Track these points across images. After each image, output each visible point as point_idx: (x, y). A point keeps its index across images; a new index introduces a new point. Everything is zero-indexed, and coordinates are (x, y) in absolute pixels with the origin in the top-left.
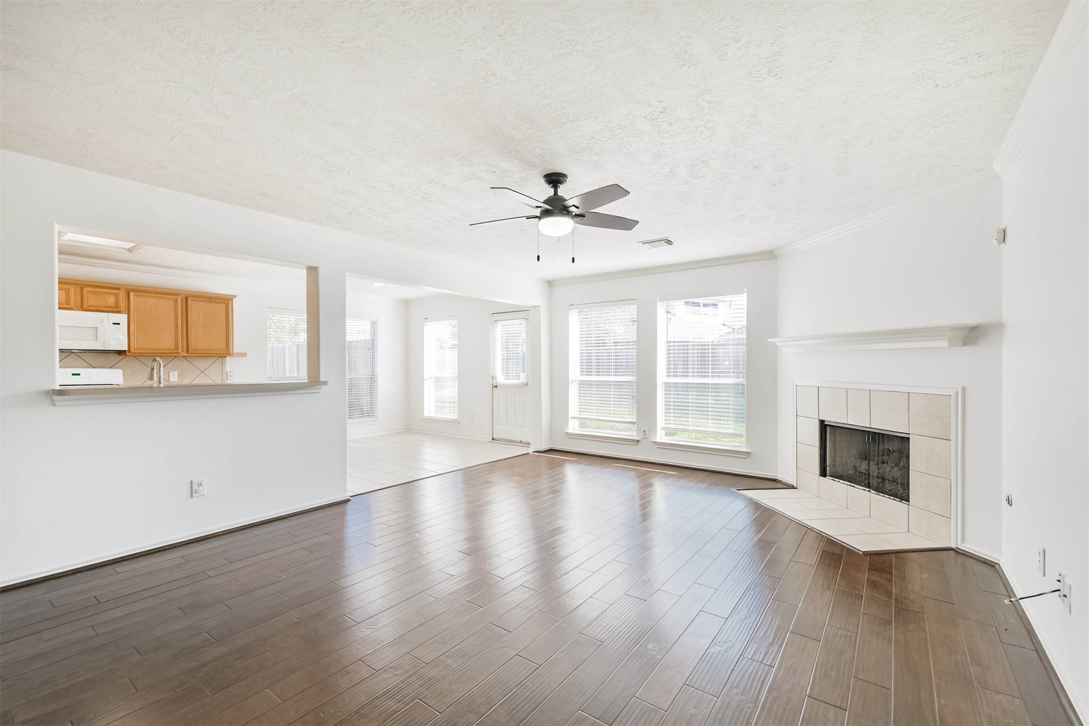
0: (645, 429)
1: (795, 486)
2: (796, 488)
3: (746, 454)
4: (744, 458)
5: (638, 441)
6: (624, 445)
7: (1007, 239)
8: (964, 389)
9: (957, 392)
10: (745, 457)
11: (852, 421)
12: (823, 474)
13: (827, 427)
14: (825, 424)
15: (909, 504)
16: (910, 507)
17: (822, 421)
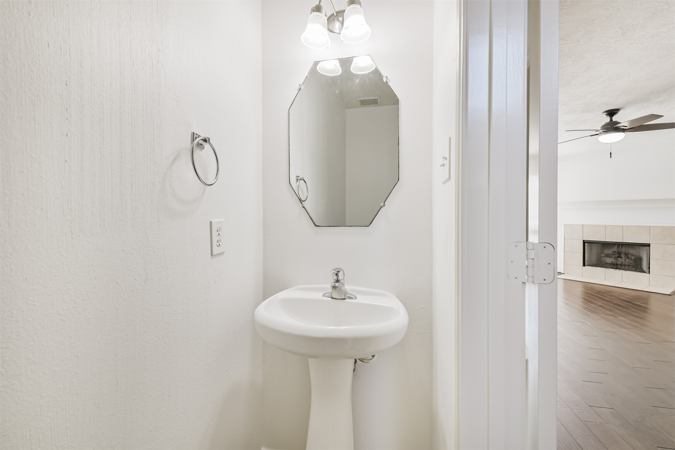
1: (563, 272)
11: (608, 239)
12: (584, 265)
13: (586, 243)
14: (584, 242)
15: (649, 273)
16: (650, 275)
17: (584, 241)
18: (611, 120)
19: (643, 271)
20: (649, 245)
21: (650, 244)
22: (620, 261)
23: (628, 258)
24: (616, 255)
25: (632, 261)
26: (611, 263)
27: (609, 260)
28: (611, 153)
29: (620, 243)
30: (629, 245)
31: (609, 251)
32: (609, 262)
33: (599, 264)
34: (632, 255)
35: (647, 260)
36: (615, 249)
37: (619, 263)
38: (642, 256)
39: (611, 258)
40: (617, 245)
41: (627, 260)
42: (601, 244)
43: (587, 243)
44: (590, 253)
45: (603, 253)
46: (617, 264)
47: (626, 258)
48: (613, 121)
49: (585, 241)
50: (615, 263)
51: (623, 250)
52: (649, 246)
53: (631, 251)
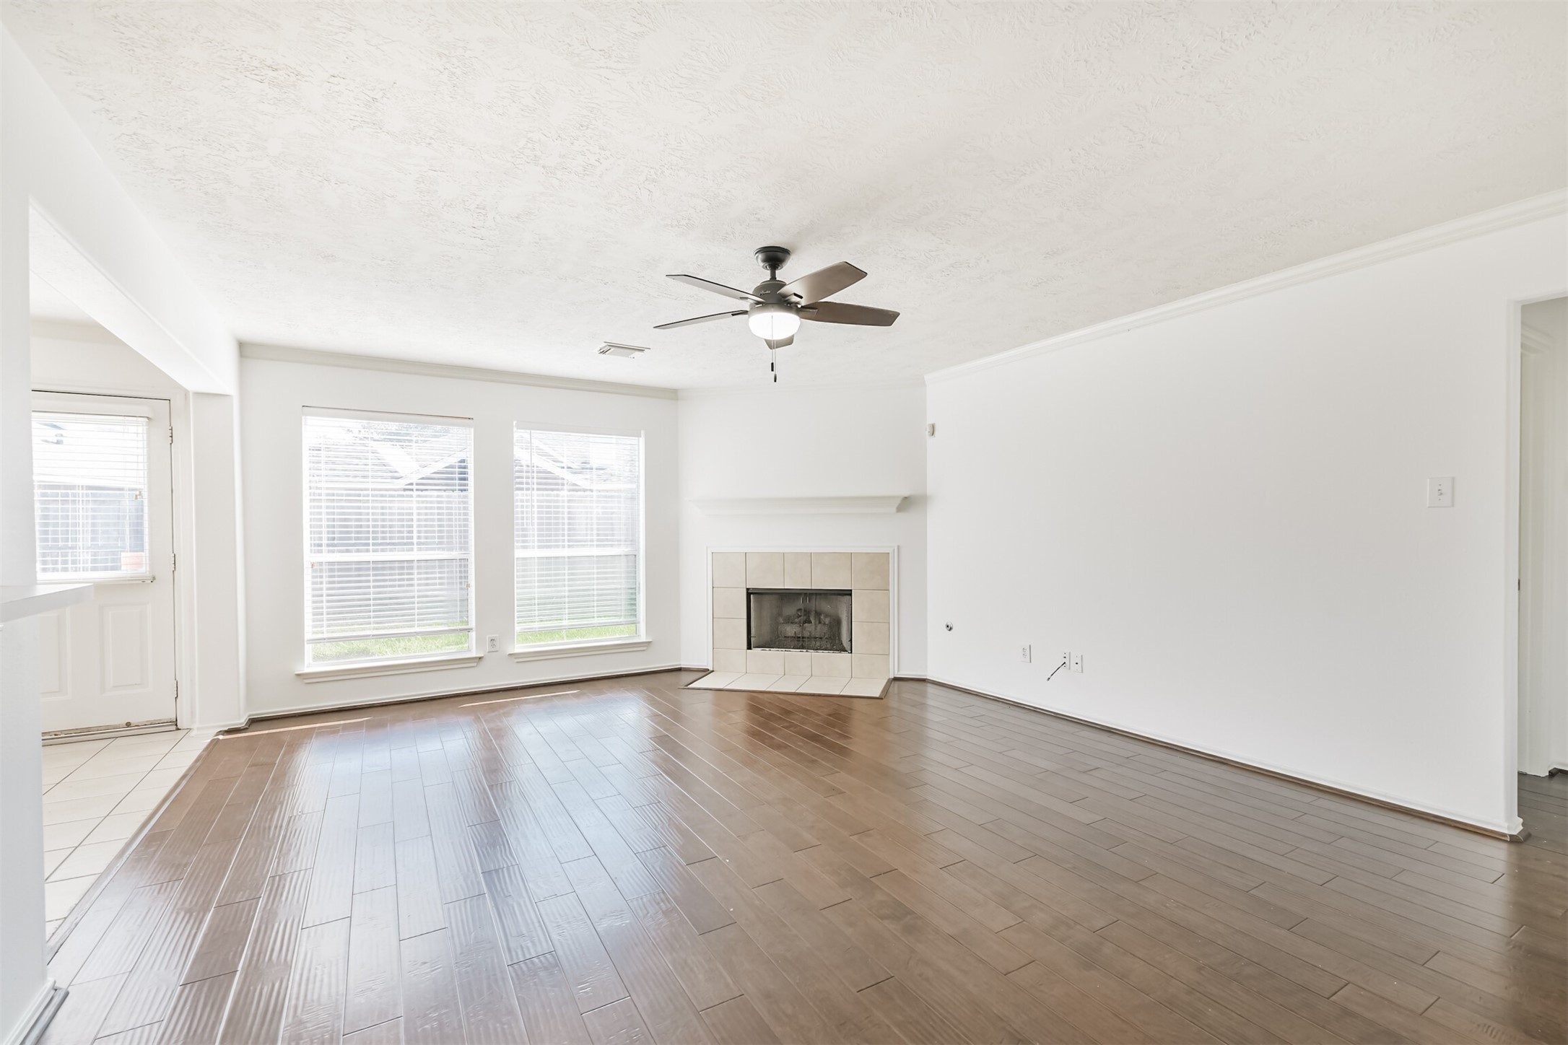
0: (493, 636)
1: (711, 669)
2: (713, 671)
3: (646, 645)
4: (644, 650)
5: (480, 658)
6: (463, 670)
7: (936, 433)
8: (898, 547)
9: (894, 550)
10: (645, 648)
11: (789, 585)
12: (749, 647)
13: (752, 596)
14: (749, 593)
15: (851, 653)
16: (853, 654)
17: (748, 589)
18: (773, 277)
19: (844, 650)
20: (850, 592)
21: (851, 590)
22: (810, 629)
23: (820, 623)
24: (802, 617)
25: (825, 629)
26: (793, 635)
27: (791, 630)
28: (772, 364)
29: (808, 592)
30: (820, 594)
31: (790, 610)
32: (790, 634)
33: (774, 641)
34: (827, 616)
35: (848, 624)
36: (800, 604)
37: (806, 634)
38: (840, 616)
39: (794, 626)
40: (803, 596)
41: (819, 627)
42: (777, 596)
43: (755, 595)
44: (759, 617)
45: (780, 614)
46: (803, 638)
47: (818, 622)
48: (777, 279)
49: (750, 591)
50: (800, 636)
51: (814, 604)
52: (851, 595)
53: (825, 606)
